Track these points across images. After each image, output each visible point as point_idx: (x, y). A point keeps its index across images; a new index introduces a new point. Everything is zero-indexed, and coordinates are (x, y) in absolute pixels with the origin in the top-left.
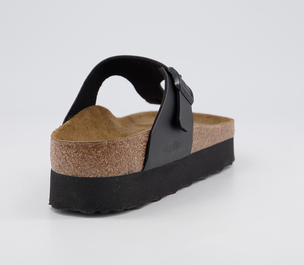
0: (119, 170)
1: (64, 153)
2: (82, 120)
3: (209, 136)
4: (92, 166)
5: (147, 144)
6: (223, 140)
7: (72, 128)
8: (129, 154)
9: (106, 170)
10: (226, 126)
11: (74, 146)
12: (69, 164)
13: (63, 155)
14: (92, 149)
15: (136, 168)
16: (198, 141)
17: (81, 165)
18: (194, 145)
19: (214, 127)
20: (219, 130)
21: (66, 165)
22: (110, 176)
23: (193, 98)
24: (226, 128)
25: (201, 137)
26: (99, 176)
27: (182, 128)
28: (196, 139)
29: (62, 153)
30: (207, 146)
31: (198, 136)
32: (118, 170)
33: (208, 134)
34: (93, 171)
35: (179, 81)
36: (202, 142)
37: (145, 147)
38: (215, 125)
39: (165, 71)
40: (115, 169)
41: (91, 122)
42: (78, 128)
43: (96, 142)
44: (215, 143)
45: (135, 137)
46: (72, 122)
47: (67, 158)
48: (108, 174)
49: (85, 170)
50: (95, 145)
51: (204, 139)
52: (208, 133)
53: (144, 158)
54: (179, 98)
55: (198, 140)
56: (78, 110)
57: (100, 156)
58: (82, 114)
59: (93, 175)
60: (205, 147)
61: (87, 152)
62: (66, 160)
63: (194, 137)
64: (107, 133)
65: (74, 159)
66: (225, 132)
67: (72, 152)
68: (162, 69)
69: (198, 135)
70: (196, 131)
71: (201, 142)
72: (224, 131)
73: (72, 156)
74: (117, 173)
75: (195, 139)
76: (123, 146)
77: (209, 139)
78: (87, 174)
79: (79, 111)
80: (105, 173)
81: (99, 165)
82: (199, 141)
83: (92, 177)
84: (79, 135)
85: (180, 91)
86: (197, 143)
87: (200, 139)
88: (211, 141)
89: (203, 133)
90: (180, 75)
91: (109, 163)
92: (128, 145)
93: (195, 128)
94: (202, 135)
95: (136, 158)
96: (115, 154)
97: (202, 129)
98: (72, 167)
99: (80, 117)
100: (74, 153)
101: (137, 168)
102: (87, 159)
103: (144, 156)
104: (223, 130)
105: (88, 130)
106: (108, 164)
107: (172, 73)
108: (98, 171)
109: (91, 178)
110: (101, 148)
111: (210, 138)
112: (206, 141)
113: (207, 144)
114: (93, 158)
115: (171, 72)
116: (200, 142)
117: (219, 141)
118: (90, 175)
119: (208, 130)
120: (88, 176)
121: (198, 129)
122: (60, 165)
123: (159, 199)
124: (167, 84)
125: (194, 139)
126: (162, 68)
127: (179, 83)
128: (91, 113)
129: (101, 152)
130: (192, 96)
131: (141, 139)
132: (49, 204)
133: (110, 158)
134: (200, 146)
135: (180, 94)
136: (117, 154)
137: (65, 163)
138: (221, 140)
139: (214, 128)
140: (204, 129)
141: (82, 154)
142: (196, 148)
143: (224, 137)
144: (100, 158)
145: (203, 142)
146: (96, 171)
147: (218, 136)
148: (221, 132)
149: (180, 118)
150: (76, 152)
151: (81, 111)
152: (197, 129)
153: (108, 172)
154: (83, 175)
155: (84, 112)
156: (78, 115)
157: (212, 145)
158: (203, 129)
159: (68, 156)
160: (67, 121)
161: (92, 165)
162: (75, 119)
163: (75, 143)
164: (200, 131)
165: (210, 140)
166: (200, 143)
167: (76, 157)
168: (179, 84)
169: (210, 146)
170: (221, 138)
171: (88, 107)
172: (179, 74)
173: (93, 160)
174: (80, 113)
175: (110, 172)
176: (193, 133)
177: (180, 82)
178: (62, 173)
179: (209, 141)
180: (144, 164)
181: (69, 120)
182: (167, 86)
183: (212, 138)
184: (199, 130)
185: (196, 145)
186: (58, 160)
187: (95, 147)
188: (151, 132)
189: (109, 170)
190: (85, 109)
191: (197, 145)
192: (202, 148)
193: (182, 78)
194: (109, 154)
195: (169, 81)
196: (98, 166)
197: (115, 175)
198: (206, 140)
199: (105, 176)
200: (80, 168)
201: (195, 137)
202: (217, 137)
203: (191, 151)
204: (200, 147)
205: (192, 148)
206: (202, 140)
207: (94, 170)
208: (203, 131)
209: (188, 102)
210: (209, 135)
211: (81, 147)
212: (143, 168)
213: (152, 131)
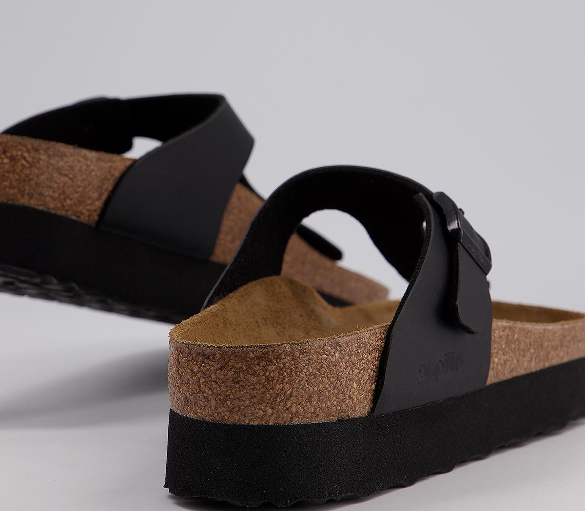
0: (315, 409)
1: (195, 370)
2: (246, 305)
3: (532, 347)
4: (255, 400)
5: (382, 354)
6: (566, 360)
7: (222, 321)
8: (338, 375)
9: (287, 409)
10: (574, 328)
11: (218, 355)
12: (205, 395)
13: (194, 374)
14: (256, 362)
15: (355, 408)
16: (504, 358)
17: (231, 396)
18: (495, 365)
19: (543, 327)
20: (557, 335)
21: (199, 397)
22: (296, 422)
23: (491, 260)
24: (573, 333)
25: (513, 349)
26: (271, 423)
27: (461, 325)
28: (501, 353)
29: (192, 370)
30: (526, 369)
31: (504, 346)
32: (313, 410)
33: (529, 344)
34: (257, 410)
35: (456, 222)
36: (515, 361)
37: (376, 361)
38: (545, 324)
39: (426, 200)
40: (306, 408)
41: (267, 310)
42: (236, 321)
43: (265, 347)
44: (547, 365)
45: (354, 337)
46: (223, 307)
47: (202, 380)
48: (292, 418)
49: (240, 408)
50: (263, 354)
51: (520, 354)
52: (528, 341)
53: (373, 387)
54: (458, 260)
55: (504, 354)
56: (239, 283)
57: (273, 377)
58: (247, 292)
59: (259, 420)
60: (521, 372)
61: (244, 368)
62: (199, 387)
63: (495, 348)
64: (303, 335)
65: (216, 383)
66: (569, 341)
67: (212, 368)
68: (420, 196)
69: (506, 343)
70: (499, 334)
71: (512, 360)
72: (568, 338)
73: (213, 376)
74: (311, 417)
75: (497, 353)
76: (325, 356)
77: (531, 353)
78: (245, 416)
79: (241, 285)
80: (285, 415)
81: (272, 399)
82: (508, 357)
83: (256, 423)
84: (238, 336)
85: (459, 244)
86: (502, 361)
87: (509, 353)
88: (537, 360)
89: (517, 339)
90: (461, 209)
91: (294, 393)
92: (337, 355)
93: (497, 326)
94: (515, 344)
95: (355, 385)
96: (307, 373)
97: (514, 331)
98: (213, 402)
99: (242, 299)
100: (217, 370)
101: (357, 407)
102: (244, 384)
103: (375, 382)
104: (565, 337)
105: (259, 326)
106: (291, 395)
107: (441, 205)
108: (270, 411)
109: (253, 426)
110: (277, 359)
111: (535, 352)
112: (524, 359)
113: (526, 364)
114: (259, 382)
115: (439, 203)
116: (510, 359)
117: (555, 362)
118: (251, 420)
119: (529, 334)
120: (247, 421)
121: (503, 331)
122: (186, 398)
123: (411, 482)
124: (431, 227)
125: (494, 351)
126: (421, 194)
127: (457, 225)
128: (267, 291)
129: (276, 368)
130: (487, 256)
131: (368, 343)
132: (165, 486)
133: (297, 382)
134: (509, 368)
135: (458, 248)
136: (312, 373)
137: (197, 393)
138: (563, 358)
139: (545, 330)
140: (520, 329)
141: (233, 373)
142: (500, 373)
143: (567, 353)
144: (272, 381)
145: (518, 361)
146: (265, 411)
147: (555, 348)
148: (561, 341)
149: (457, 303)
150: (221, 369)
151: (245, 287)
152: (503, 329)
153: (292, 414)
154: (235, 418)
155: (252, 287)
156: (237, 294)
157: (538, 369)
158: (517, 330)
159: (204, 378)
160: (211, 304)
161: (255, 397)
162: (229, 301)
163: (219, 347)
164: (510, 334)
165: (535, 356)
166: (510, 362)
167: (221, 379)
168: (457, 229)
169: (534, 371)
170: (561, 354)
171: (262, 277)
172: (459, 207)
173: (257, 387)
174: (241, 290)
175: (297, 413)
176: (493, 338)
177: (458, 223)
178: (192, 415)
179: (532, 359)
180: (375, 400)
181: (216, 302)
182: (431, 230)
183: (539, 353)
184: (507, 331)
185: (499, 365)
186: (184, 387)
187: (261, 357)
188: (390, 329)
189: (294, 410)
190: (254, 282)
191: (501, 365)
192: (515, 374)
193: (466, 216)
194: (293, 373)
195: (435, 221)
196: (269, 400)
197: (306, 421)
198: (523, 357)
199: (285, 422)
200: (229, 403)
201: (498, 347)
202: (552, 352)
203: (489, 379)
204: (510, 372)
205: (491, 373)
206: (515, 355)
207: (260, 409)
208: (516, 336)
209: (479, 268)
210: (531, 345)
211: (232, 358)
212: (373, 410)
213: (393, 326)
